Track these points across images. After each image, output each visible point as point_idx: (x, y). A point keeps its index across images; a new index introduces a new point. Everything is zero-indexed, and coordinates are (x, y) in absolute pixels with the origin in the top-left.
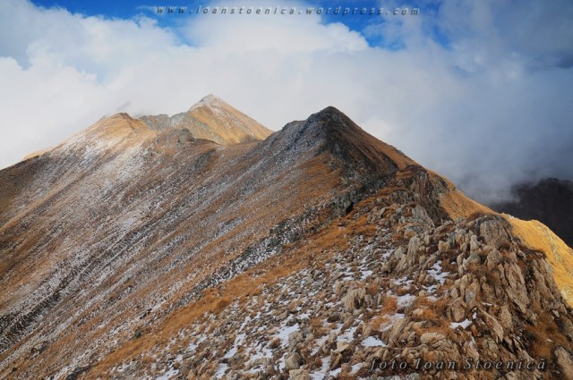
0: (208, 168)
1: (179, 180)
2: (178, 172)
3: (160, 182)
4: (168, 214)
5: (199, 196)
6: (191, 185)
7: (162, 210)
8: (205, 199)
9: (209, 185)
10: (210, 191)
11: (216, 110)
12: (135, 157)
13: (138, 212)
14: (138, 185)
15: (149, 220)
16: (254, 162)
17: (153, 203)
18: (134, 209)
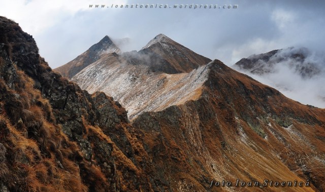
0: (163, 86)
1: (150, 92)
2: (150, 88)
3: (142, 93)
4: (148, 107)
5: (161, 100)
6: (156, 94)
7: (145, 106)
8: (163, 100)
9: (165, 94)
10: (165, 97)
11: (164, 45)
12: (125, 80)
13: (133, 106)
14: (131, 94)
15: (139, 110)
16: (183, 85)
17: (140, 103)
18: (131, 105)
